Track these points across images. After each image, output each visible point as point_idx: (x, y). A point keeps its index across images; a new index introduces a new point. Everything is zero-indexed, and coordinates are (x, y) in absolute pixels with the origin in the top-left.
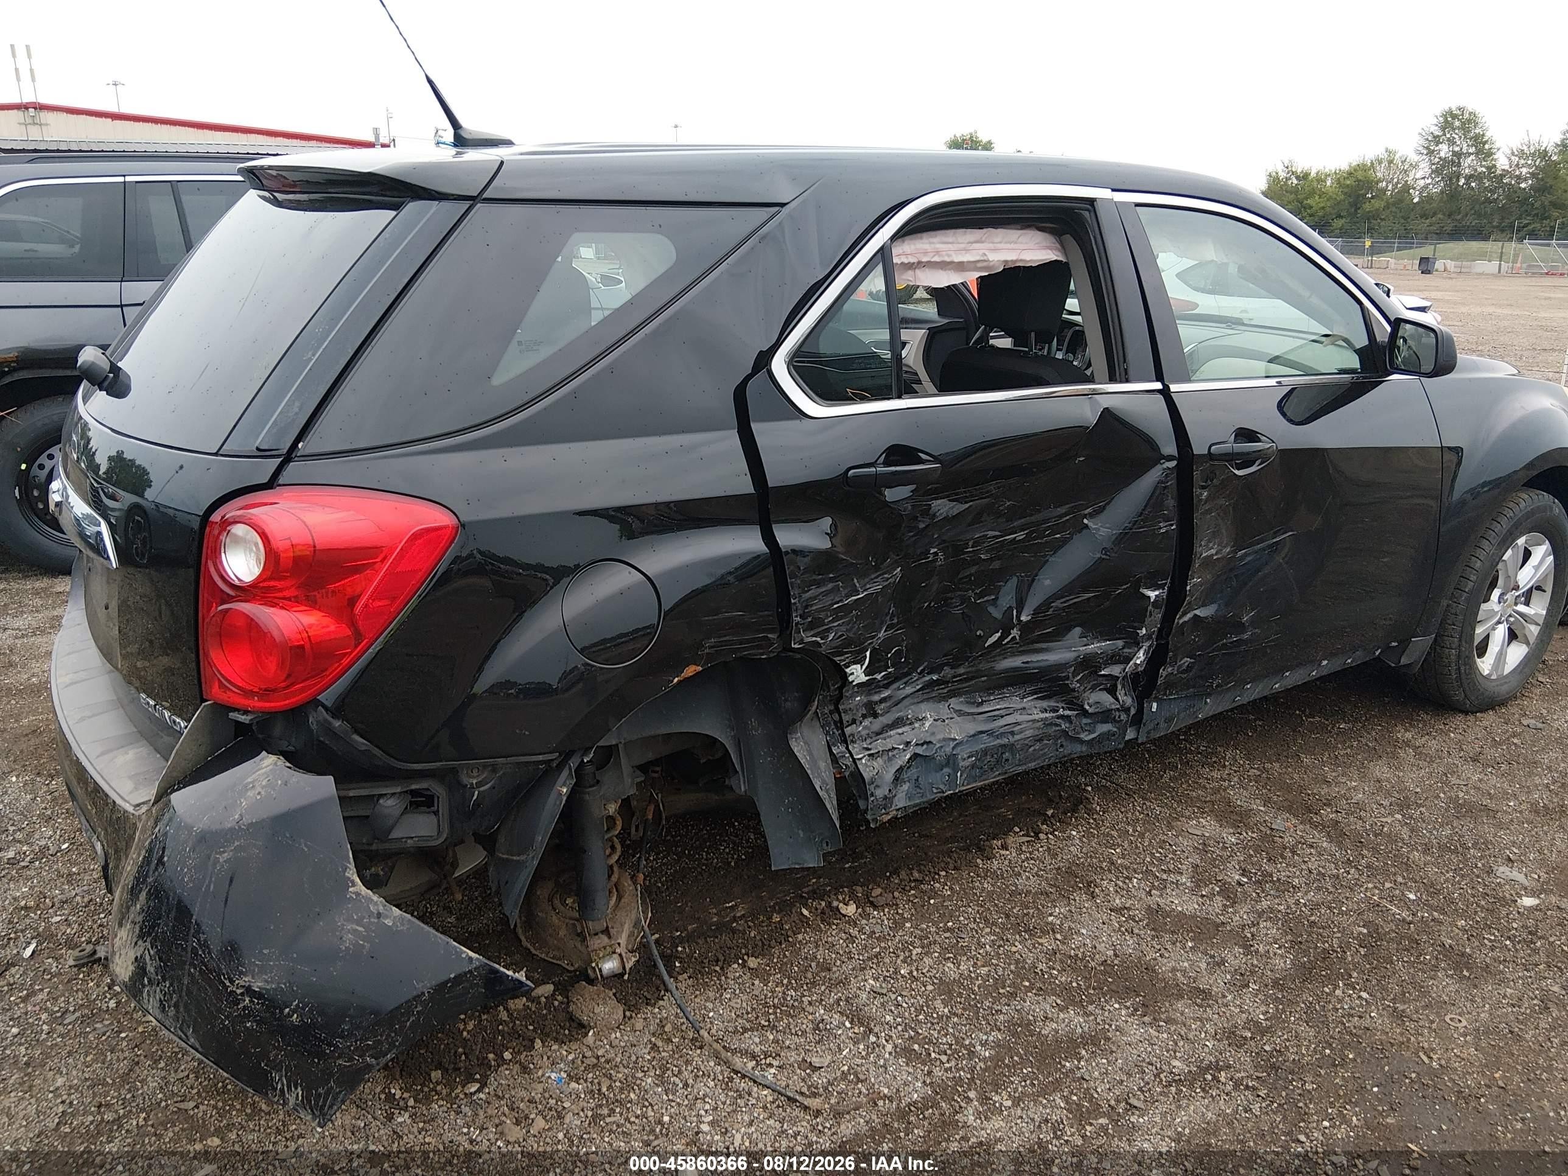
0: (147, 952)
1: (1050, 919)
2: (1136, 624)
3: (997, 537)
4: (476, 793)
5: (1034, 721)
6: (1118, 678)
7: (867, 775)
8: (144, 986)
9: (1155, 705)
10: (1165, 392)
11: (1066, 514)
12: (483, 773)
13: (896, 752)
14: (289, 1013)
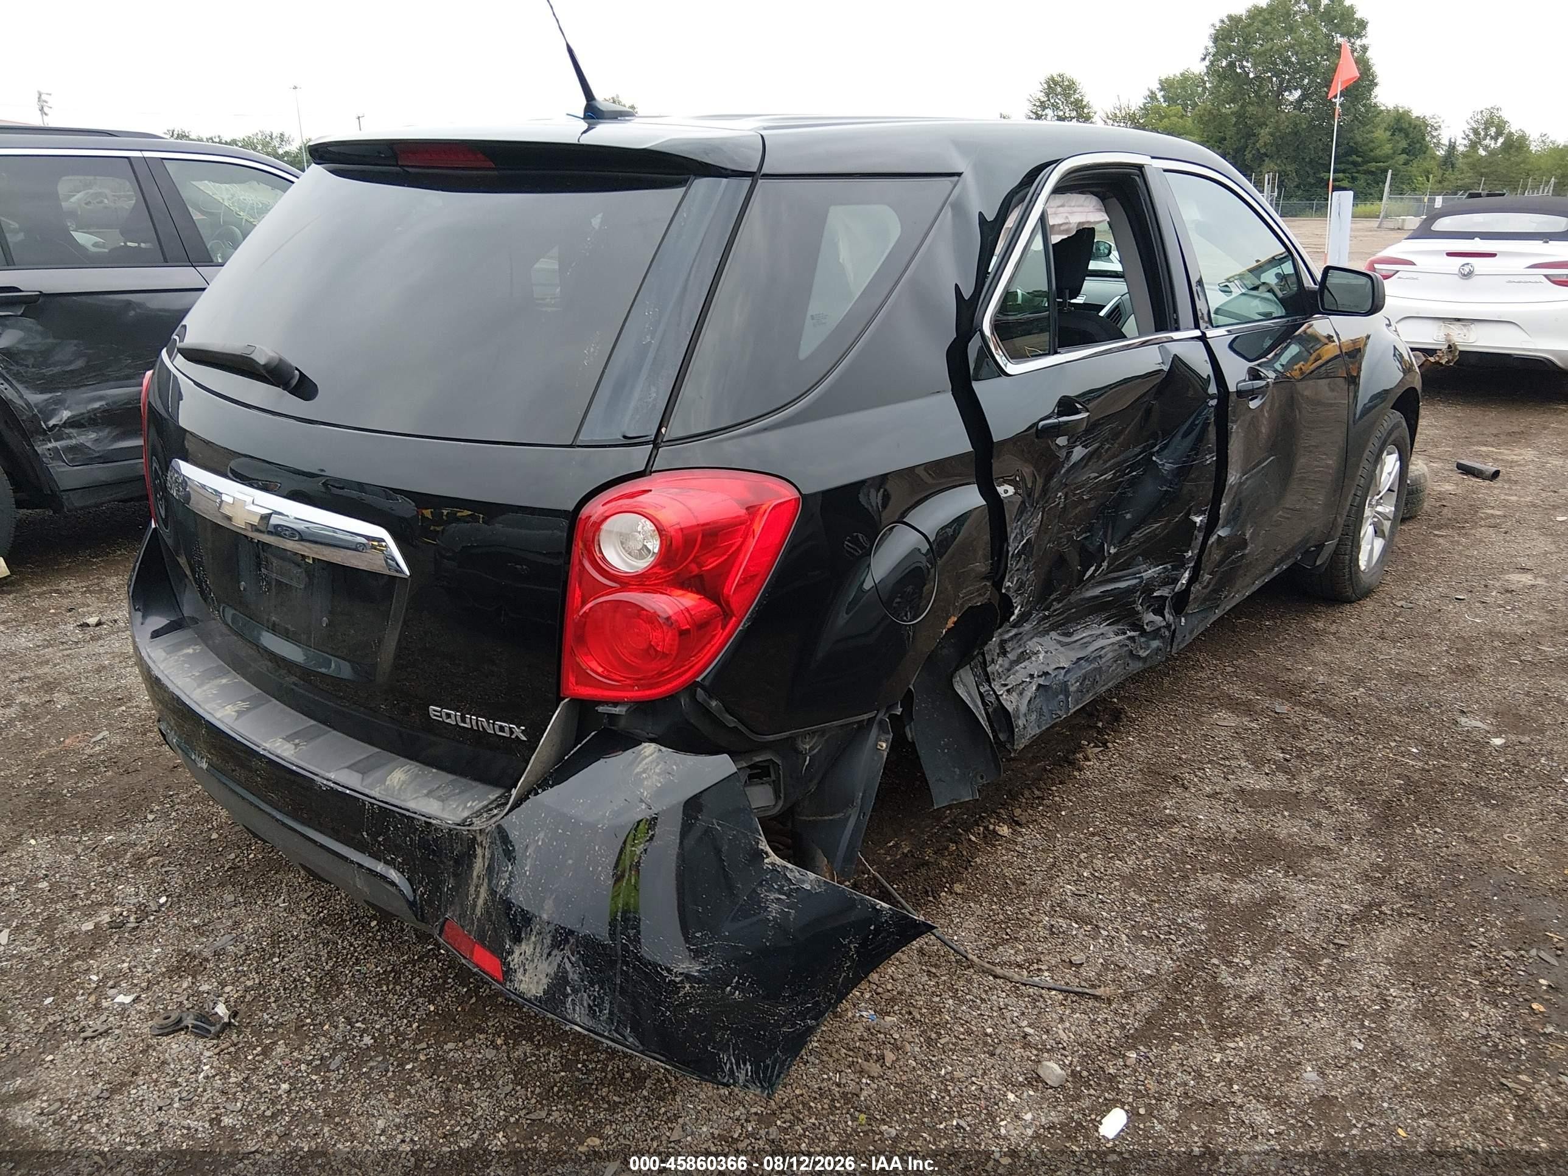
0: (566, 960)
1: (1167, 811)
2: (1184, 548)
3: (1097, 477)
4: (808, 758)
5: (1113, 644)
6: (1167, 597)
7: (1010, 708)
8: (566, 996)
9: (1183, 620)
10: (1203, 338)
11: (1141, 453)
12: (813, 738)
13: (1024, 684)
14: (730, 991)
